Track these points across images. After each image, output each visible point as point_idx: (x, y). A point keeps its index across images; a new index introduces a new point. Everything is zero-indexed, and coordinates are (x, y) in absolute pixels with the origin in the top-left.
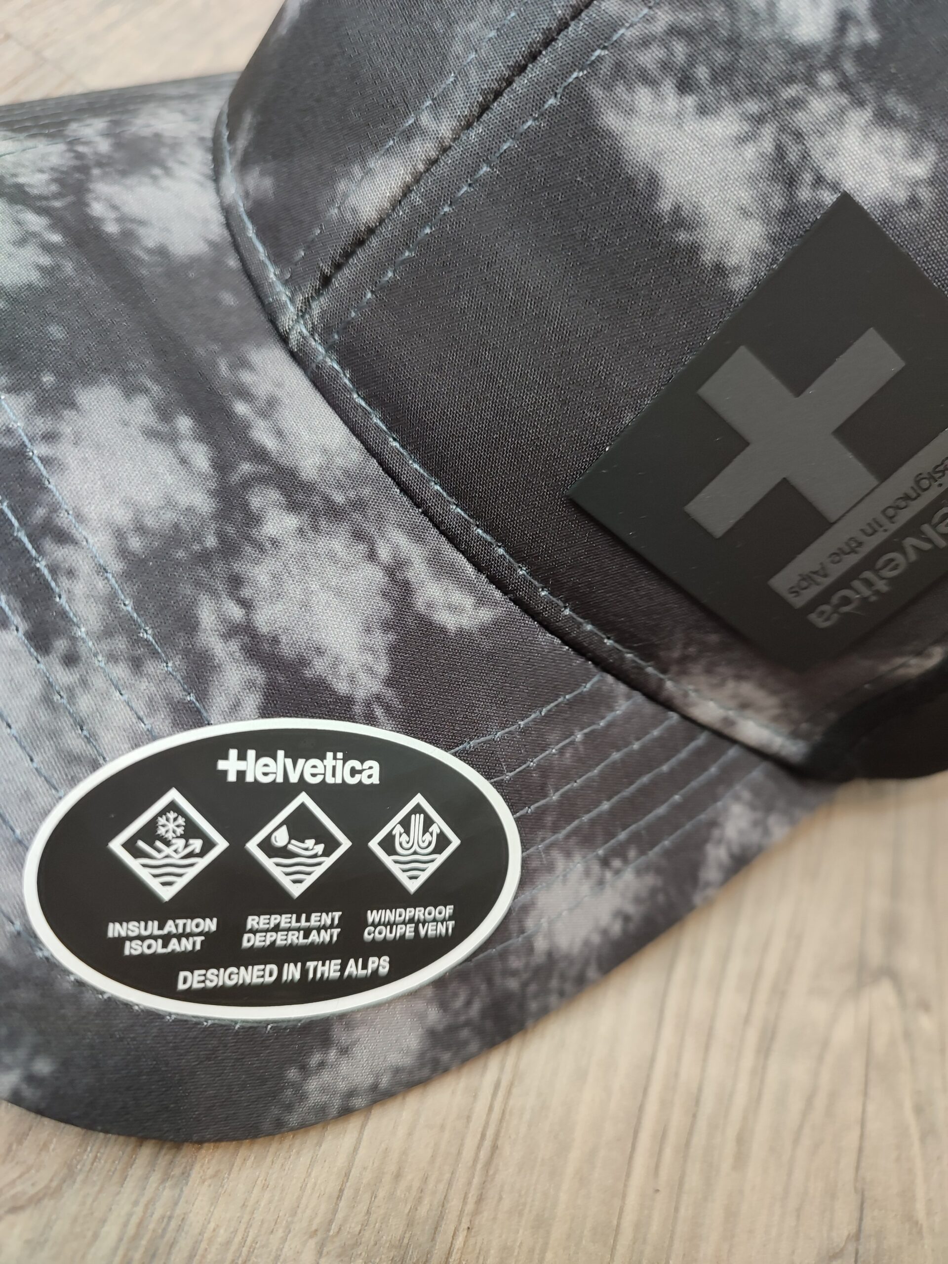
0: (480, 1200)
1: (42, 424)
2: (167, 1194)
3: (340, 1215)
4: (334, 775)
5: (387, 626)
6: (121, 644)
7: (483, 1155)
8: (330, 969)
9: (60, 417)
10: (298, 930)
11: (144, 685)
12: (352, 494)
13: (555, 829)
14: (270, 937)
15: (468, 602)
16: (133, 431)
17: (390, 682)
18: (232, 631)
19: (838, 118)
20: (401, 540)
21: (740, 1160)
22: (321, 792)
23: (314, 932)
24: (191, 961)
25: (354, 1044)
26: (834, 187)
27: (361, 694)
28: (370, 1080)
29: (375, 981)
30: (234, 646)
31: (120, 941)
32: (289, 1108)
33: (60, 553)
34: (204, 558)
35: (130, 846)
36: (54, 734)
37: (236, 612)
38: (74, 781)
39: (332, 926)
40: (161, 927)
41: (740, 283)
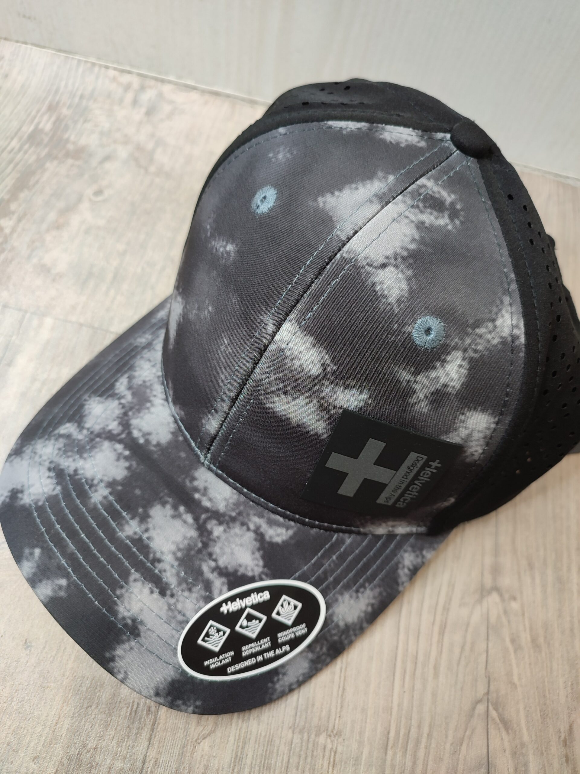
0: (342, 707)
1: (143, 527)
2: (245, 725)
3: (297, 721)
4: (255, 599)
5: (259, 549)
6: (184, 586)
7: (340, 693)
8: (271, 654)
9: (147, 523)
10: (258, 646)
11: (194, 595)
12: (237, 511)
13: (334, 588)
14: (250, 651)
15: (283, 531)
16: (168, 518)
17: (265, 566)
18: (213, 570)
19: (333, 391)
20: (256, 519)
21: (436, 675)
22: (253, 607)
23: (263, 645)
24: (230, 665)
25: (286, 671)
26: (341, 408)
27: (256, 573)
28: (296, 680)
29: (286, 653)
30: (215, 574)
31: (208, 666)
32: (272, 694)
33: (160, 566)
34: (200, 551)
35: (203, 640)
36: (174, 617)
37: (213, 564)
38: (183, 628)
39: (268, 642)
40: (218, 658)
41: (325, 436)
